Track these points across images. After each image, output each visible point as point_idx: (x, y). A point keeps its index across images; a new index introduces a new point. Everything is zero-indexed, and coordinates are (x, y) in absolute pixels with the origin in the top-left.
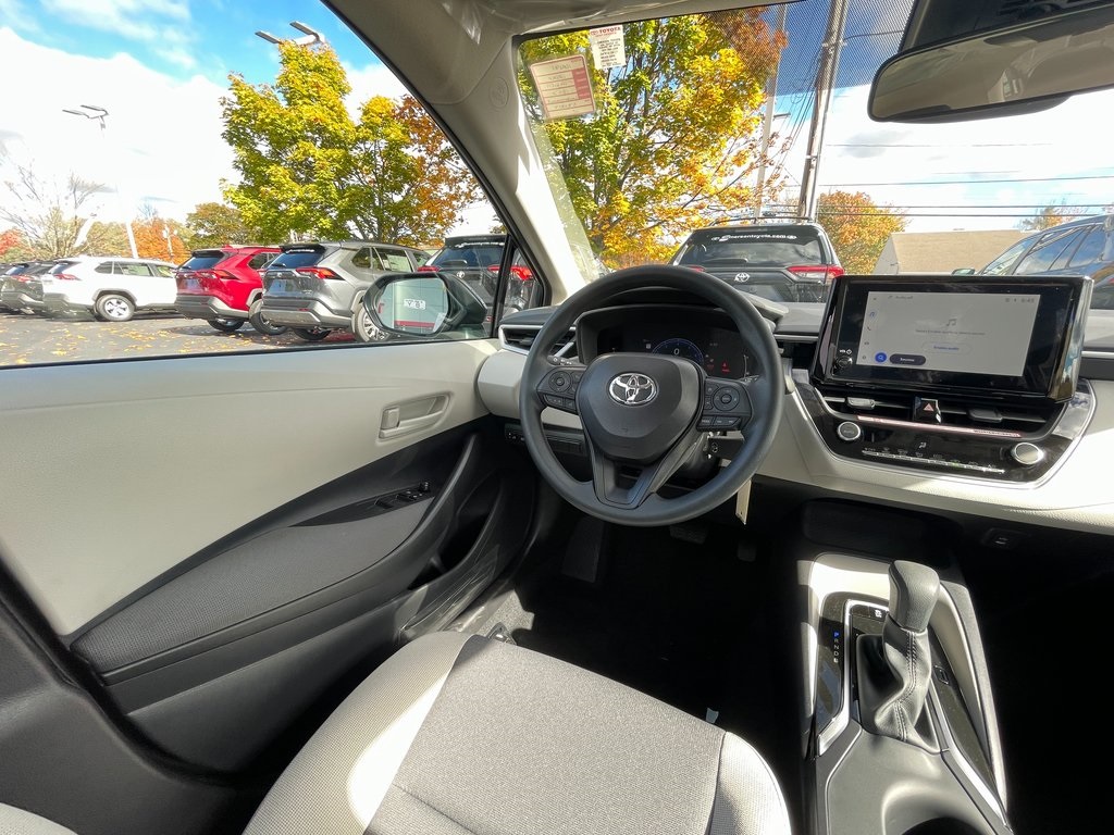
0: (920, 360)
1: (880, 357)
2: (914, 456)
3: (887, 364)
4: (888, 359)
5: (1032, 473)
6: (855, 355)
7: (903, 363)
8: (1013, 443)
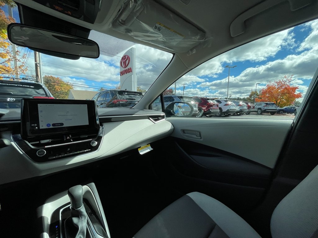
0: (62, 124)
1: (48, 125)
2: (66, 154)
3: (51, 127)
4: (51, 125)
5: (96, 148)
6: (38, 126)
7: (57, 126)
8: (90, 142)
